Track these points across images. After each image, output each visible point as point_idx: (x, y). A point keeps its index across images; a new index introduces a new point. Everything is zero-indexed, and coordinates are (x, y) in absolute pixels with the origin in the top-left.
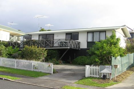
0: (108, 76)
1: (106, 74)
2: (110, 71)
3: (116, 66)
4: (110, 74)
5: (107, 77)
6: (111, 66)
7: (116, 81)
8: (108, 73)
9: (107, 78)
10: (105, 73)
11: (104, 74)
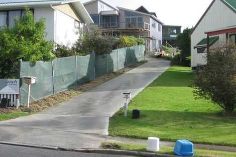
0: (13, 101)
1: (9, 98)
2: (16, 90)
3: (27, 80)
4: (17, 95)
5: (12, 103)
6: (18, 80)
7: (29, 111)
8: (13, 95)
9: (12, 105)
10: (7, 95)
11: (5, 97)
